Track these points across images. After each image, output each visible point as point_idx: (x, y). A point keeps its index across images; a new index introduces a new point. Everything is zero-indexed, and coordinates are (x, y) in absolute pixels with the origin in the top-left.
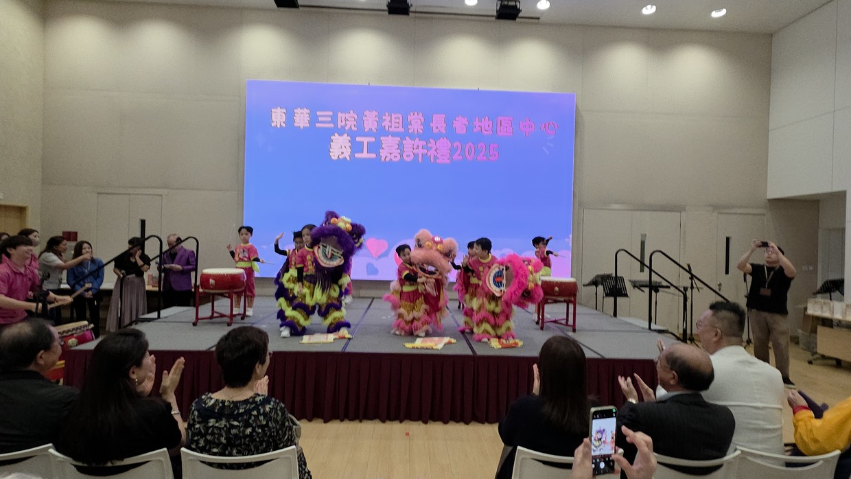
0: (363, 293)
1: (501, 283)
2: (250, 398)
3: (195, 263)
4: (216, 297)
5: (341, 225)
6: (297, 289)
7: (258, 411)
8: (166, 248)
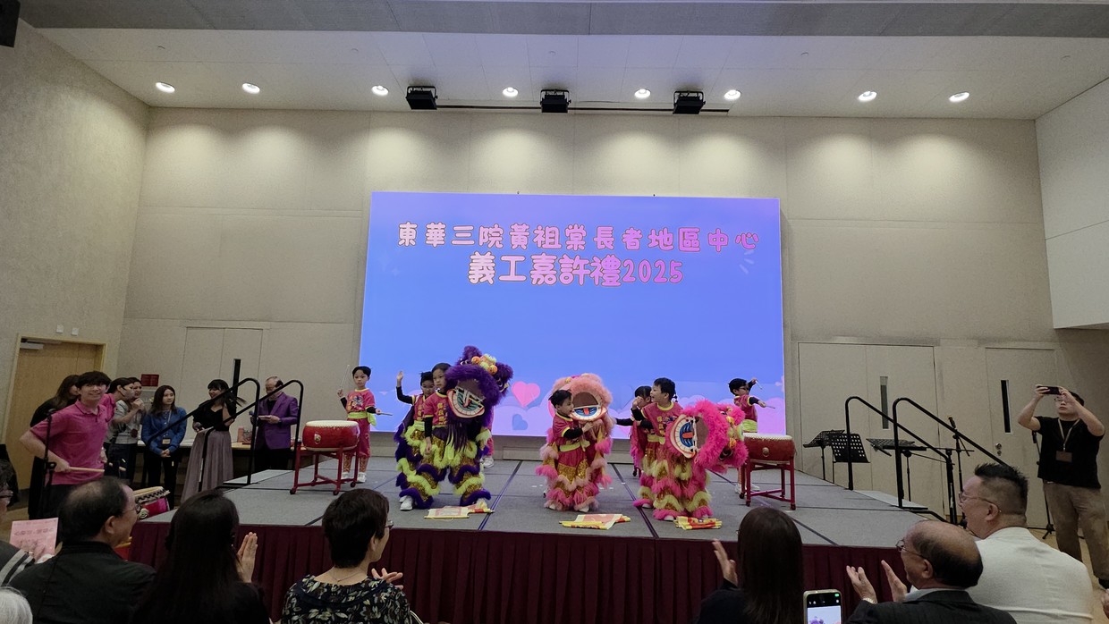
0: (507, 453)
1: (691, 439)
2: (363, 582)
3: (296, 414)
4: (321, 456)
5: (484, 365)
6: (424, 446)
7: (372, 601)
8: (263, 394)
